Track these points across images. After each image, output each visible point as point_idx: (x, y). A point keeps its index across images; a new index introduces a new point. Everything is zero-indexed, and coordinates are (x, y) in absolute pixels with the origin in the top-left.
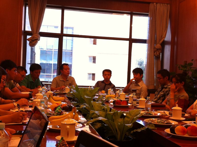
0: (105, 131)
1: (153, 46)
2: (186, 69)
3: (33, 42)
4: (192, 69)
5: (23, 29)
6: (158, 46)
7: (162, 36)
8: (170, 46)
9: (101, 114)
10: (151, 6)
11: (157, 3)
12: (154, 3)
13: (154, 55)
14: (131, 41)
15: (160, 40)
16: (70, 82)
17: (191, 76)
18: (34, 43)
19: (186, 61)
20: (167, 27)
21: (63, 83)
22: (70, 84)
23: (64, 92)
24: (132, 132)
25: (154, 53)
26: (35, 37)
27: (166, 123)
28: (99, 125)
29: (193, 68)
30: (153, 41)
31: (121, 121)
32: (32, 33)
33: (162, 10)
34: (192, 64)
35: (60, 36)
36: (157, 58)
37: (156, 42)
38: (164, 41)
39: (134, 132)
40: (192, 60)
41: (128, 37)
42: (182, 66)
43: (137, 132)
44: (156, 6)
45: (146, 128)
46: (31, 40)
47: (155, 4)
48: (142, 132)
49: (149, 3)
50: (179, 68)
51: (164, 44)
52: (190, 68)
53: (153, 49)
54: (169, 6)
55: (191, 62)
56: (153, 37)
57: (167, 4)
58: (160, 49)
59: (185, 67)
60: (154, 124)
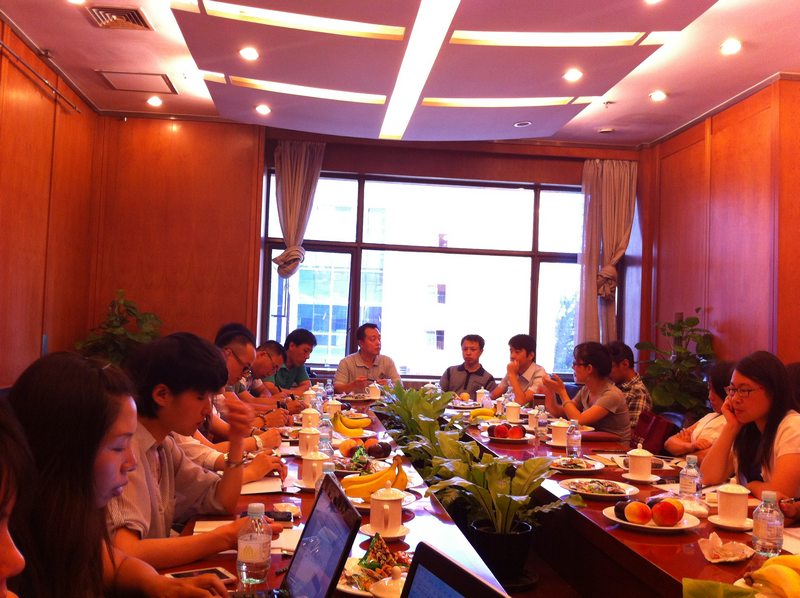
0: (469, 507)
1: (594, 270)
2: (680, 334)
3: (288, 266)
4: (697, 333)
5: (262, 235)
6: (609, 270)
7: (617, 245)
8: (640, 270)
9: (457, 468)
10: (589, 168)
11: (602, 160)
12: (594, 159)
13: (599, 294)
14: (538, 257)
15: (613, 255)
16: (381, 370)
17: (693, 352)
18: (289, 268)
19: (682, 314)
20: (630, 222)
21: (366, 372)
22: (382, 374)
23: (367, 398)
24: (530, 512)
25: (598, 288)
26: (292, 253)
27: (610, 493)
28: (453, 495)
29: (700, 330)
30: (594, 258)
31: (503, 487)
32: (283, 243)
33: (617, 176)
34: (695, 321)
35: (355, 249)
36: (607, 301)
37: (601, 260)
38: (624, 255)
39: (534, 513)
40: (697, 310)
41: (529, 248)
42: (672, 327)
43: (540, 512)
44: (600, 167)
45: (562, 504)
46: (282, 261)
47: (598, 161)
48: (553, 513)
49: (583, 160)
50: (663, 330)
51: (623, 264)
52: (693, 331)
53: (595, 278)
54: (634, 165)
55: (695, 315)
56: (594, 248)
57: (631, 161)
58: (613, 279)
59: (680, 329)
60: (581, 494)
